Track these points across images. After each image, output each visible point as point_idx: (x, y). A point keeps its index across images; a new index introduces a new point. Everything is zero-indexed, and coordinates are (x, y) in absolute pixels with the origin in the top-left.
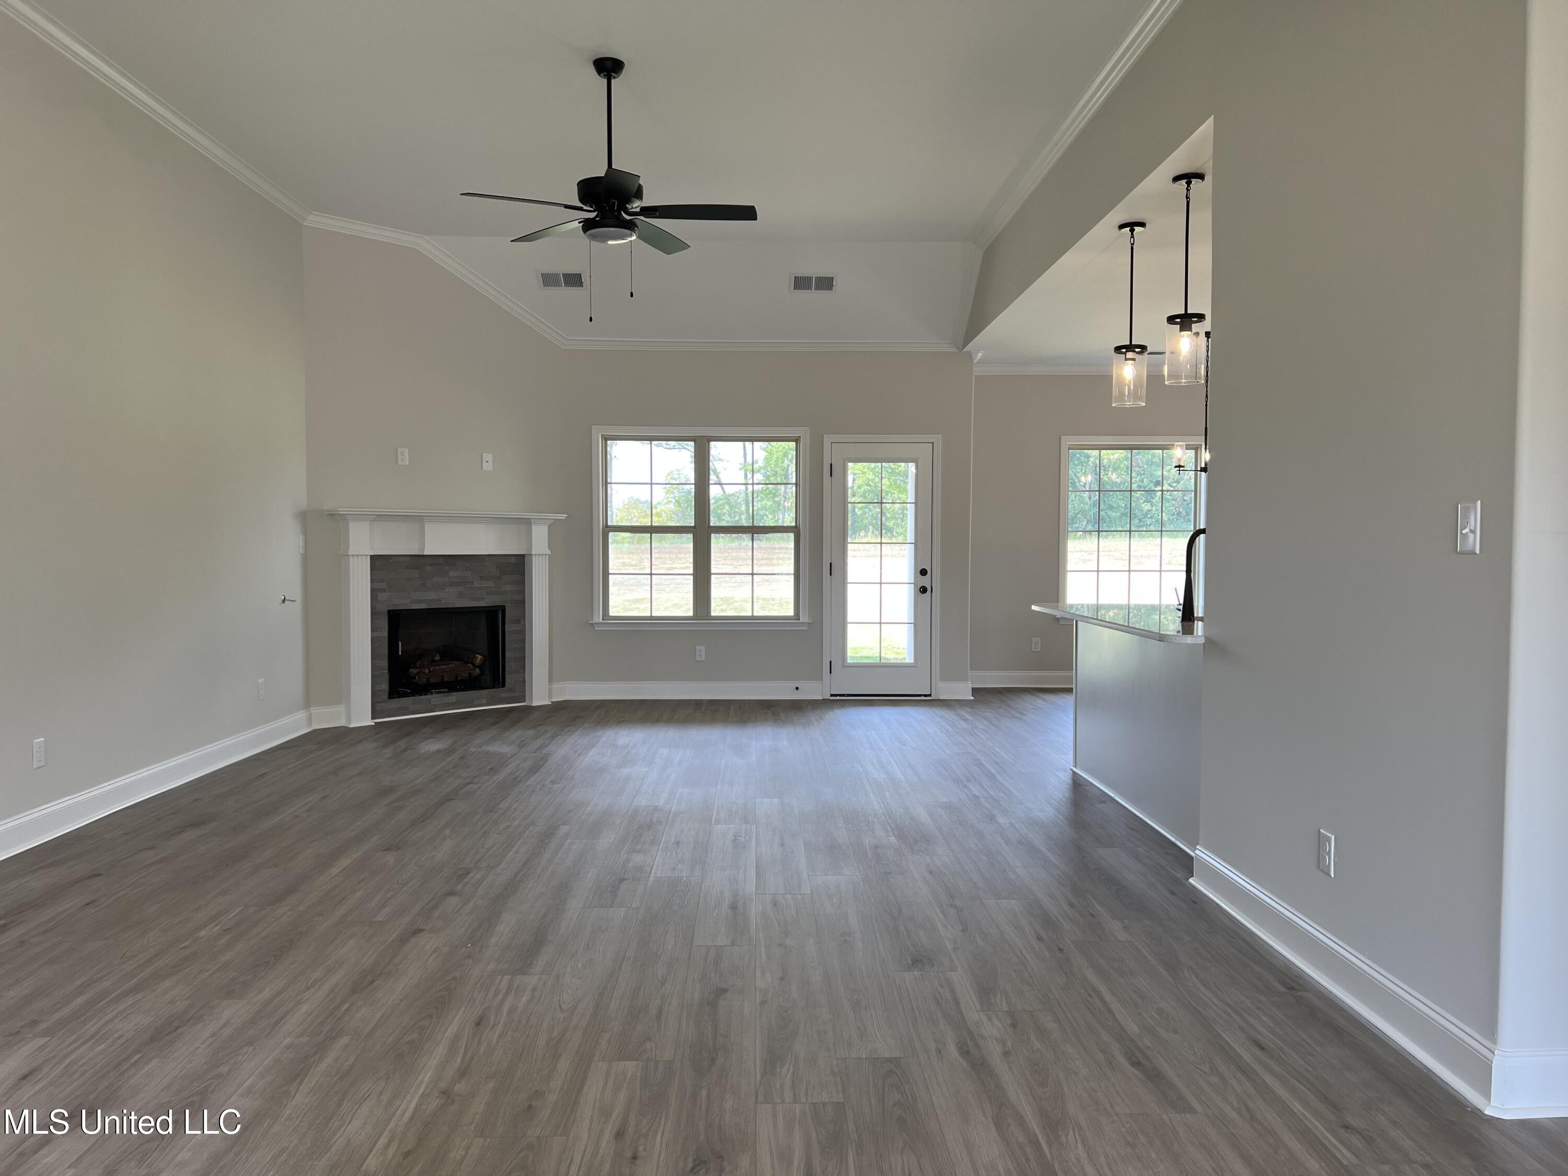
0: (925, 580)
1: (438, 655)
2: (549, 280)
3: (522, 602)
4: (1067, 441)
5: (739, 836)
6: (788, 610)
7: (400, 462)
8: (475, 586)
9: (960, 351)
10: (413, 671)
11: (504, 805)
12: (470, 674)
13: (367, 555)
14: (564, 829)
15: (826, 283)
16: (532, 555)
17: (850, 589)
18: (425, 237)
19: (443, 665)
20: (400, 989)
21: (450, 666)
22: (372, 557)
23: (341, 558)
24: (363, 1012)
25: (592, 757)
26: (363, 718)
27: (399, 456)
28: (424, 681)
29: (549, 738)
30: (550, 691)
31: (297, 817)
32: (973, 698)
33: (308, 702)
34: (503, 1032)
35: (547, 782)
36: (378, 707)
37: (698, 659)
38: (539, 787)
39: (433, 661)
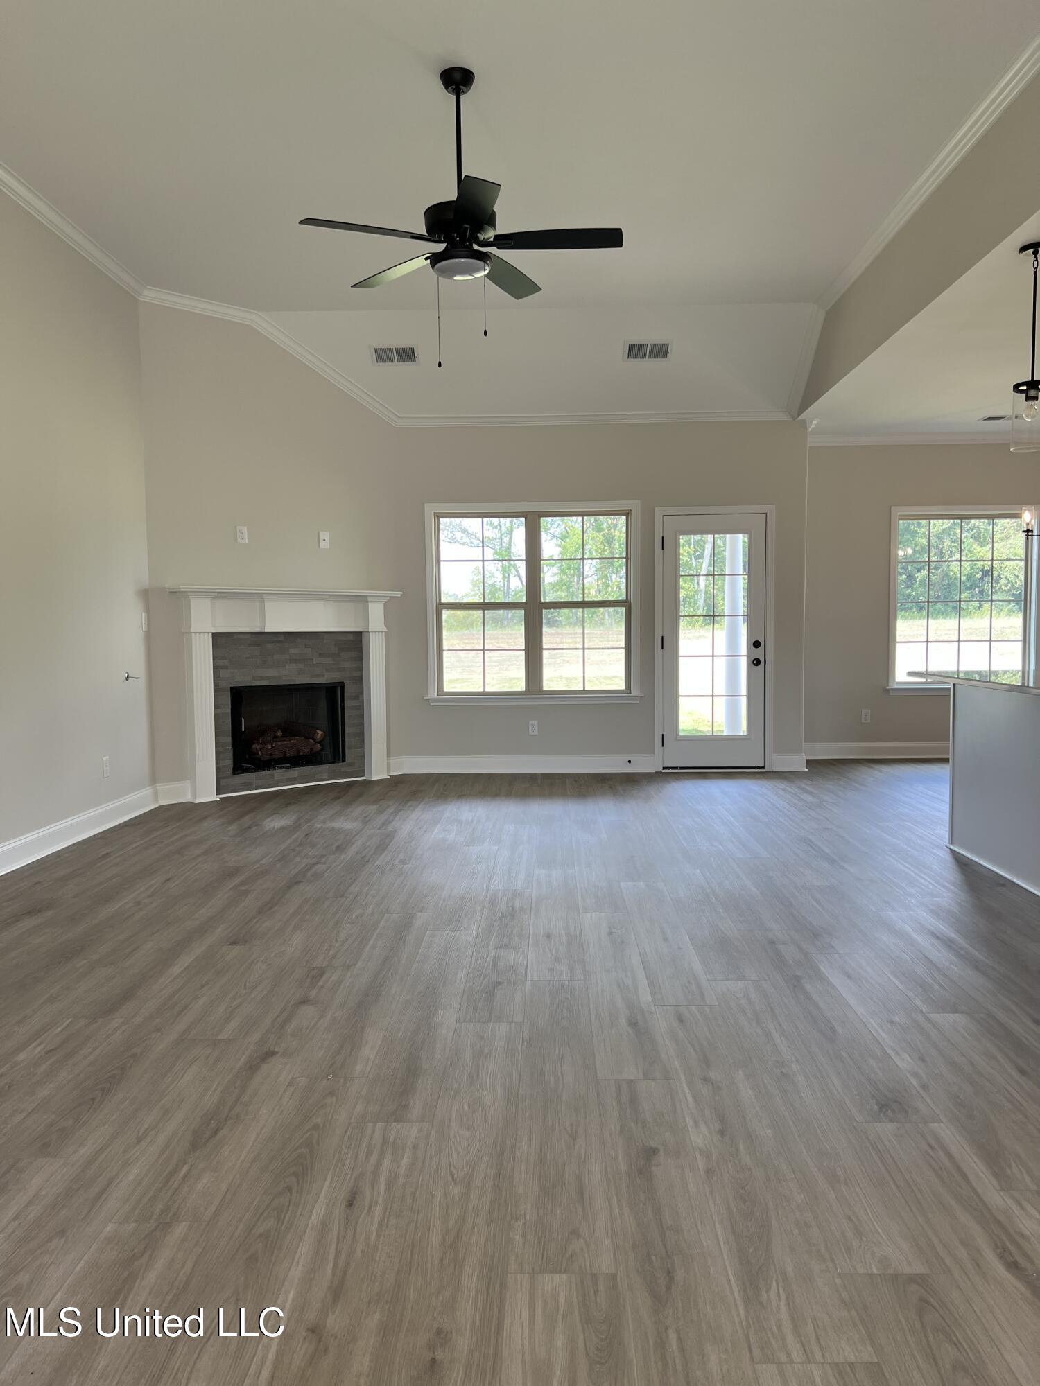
0: (758, 653)
1: (280, 731)
2: (382, 355)
3: (360, 678)
4: (898, 511)
5: (614, 928)
6: (620, 685)
7: (239, 540)
8: (314, 663)
9: (794, 420)
10: (256, 747)
11: (354, 889)
12: (311, 750)
13: (208, 633)
14: (420, 919)
15: (660, 351)
16: (368, 632)
17: (683, 662)
18: (258, 313)
19: (285, 741)
20: (251, 1143)
21: (292, 741)
22: (214, 635)
23: (182, 636)
24: (205, 1181)
25: (436, 834)
26: (207, 793)
27: (239, 534)
28: (266, 757)
29: (392, 813)
30: (389, 765)
31: (138, 903)
32: (807, 770)
33: (153, 780)
34: (384, 1217)
35: (396, 862)
36: (223, 782)
37: (531, 733)
38: (388, 868)
39: (276, 737)
